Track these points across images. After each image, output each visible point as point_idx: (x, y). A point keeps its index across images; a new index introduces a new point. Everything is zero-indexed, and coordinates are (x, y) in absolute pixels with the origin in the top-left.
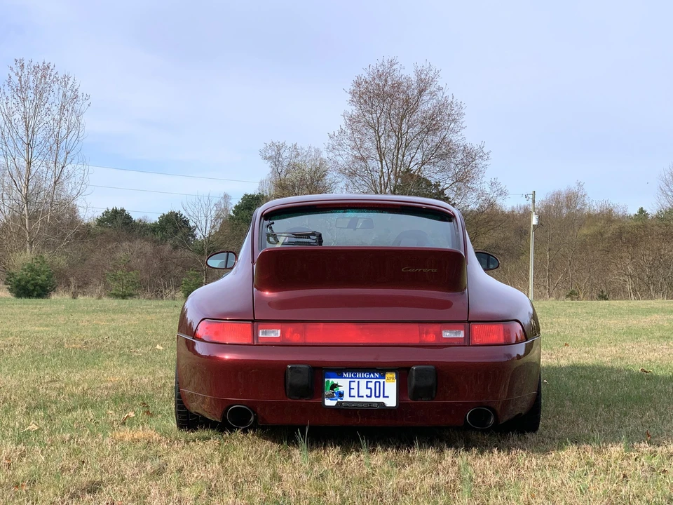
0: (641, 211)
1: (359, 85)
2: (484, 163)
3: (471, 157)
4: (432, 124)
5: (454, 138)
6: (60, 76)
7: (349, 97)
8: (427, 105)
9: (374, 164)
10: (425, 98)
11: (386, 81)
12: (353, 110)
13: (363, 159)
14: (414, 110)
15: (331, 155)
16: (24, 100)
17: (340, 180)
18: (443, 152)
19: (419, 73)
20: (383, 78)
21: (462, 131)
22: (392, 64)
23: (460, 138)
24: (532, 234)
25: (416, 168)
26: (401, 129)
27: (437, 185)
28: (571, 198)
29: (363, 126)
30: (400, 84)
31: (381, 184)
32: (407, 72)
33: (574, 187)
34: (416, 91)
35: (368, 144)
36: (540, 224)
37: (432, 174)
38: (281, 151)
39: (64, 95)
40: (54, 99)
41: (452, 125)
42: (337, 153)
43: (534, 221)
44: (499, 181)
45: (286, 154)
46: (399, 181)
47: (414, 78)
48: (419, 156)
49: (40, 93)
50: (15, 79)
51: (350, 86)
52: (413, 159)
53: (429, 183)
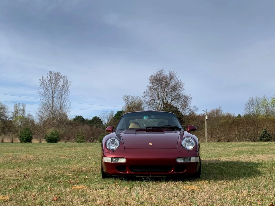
0: (239, 115)
1: (152, 77)
2: (190, 100)
3: (186, 98)
4: (174, 89)
5: (181, 93)
6: (63, 76)
7: (149, 81)
8: (173, 83)
9: (157, 101)
10: (172, 81)
11: (160, 76)
12: (150, 85)
13: (153, 100)
14: (169, 85)
15: (144, 98)
16: (52, 83)
17: (146, 106)
18: (178, 97)
19: (170, 74)
20: (159, 75)
21: (184, 91)
22: (162, 71)
23: (183, 93)
24: (206, 122)
25: (170, 102)
26: (165, 90)
27: (176, 107)
28: (217, 111)
29: (153, 90)
30: (164, 77)
31: (159, 107)
32: (166, 73)
33: (218, 108)
34: (169, 79)
35: (155, 95)
36: (208, 119)
37: (175, 104)
38: (129, 98)
39: (64, 82)
40: (61, 83)
41: (180, 89)
42: (146, 98)
43: (206, 118)
44: (195, 106)
45: (130, 99)
46: (164, 106)
47: (168, 75)
48: (170, 98)
49: (56, 81)
50: (49, 77)
51: (149, 78)
52: (169, 99)
53: (174, 107)
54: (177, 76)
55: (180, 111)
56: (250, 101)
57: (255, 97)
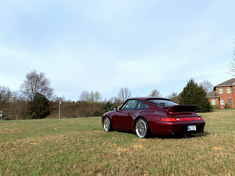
0: (73, 101)
1: (28, 75)
2: (53, 92)
3: (51, 90)
4: (43, 84)
5: (48, 86)
7: (26, 77)
8: (42, 80)
10: (42, 78)
12: (27, 80)
13: (28, 90)
15: (20, 89)
18: (46, 89)
21: (50, 85)
22: (36, 71)
24: (60, 105)
27: (44, 96)
28: (62, 99)
30: (37, 75)
32: (38, 73)
34: (40, 77)
36: (61, 103)
41: (48, 84)
42: (22, 89)
43: (60, 103)
47: (40, 74)
51: (26, 75)
52: (39, 91)
53: (42, 95)
54: (45, 75)
55: (46, 98)
56: (83, 93)
57: (85, 91)
